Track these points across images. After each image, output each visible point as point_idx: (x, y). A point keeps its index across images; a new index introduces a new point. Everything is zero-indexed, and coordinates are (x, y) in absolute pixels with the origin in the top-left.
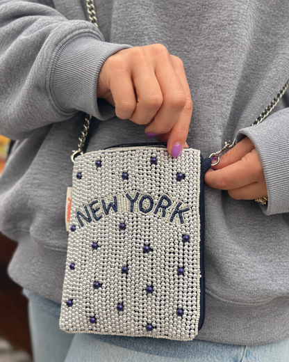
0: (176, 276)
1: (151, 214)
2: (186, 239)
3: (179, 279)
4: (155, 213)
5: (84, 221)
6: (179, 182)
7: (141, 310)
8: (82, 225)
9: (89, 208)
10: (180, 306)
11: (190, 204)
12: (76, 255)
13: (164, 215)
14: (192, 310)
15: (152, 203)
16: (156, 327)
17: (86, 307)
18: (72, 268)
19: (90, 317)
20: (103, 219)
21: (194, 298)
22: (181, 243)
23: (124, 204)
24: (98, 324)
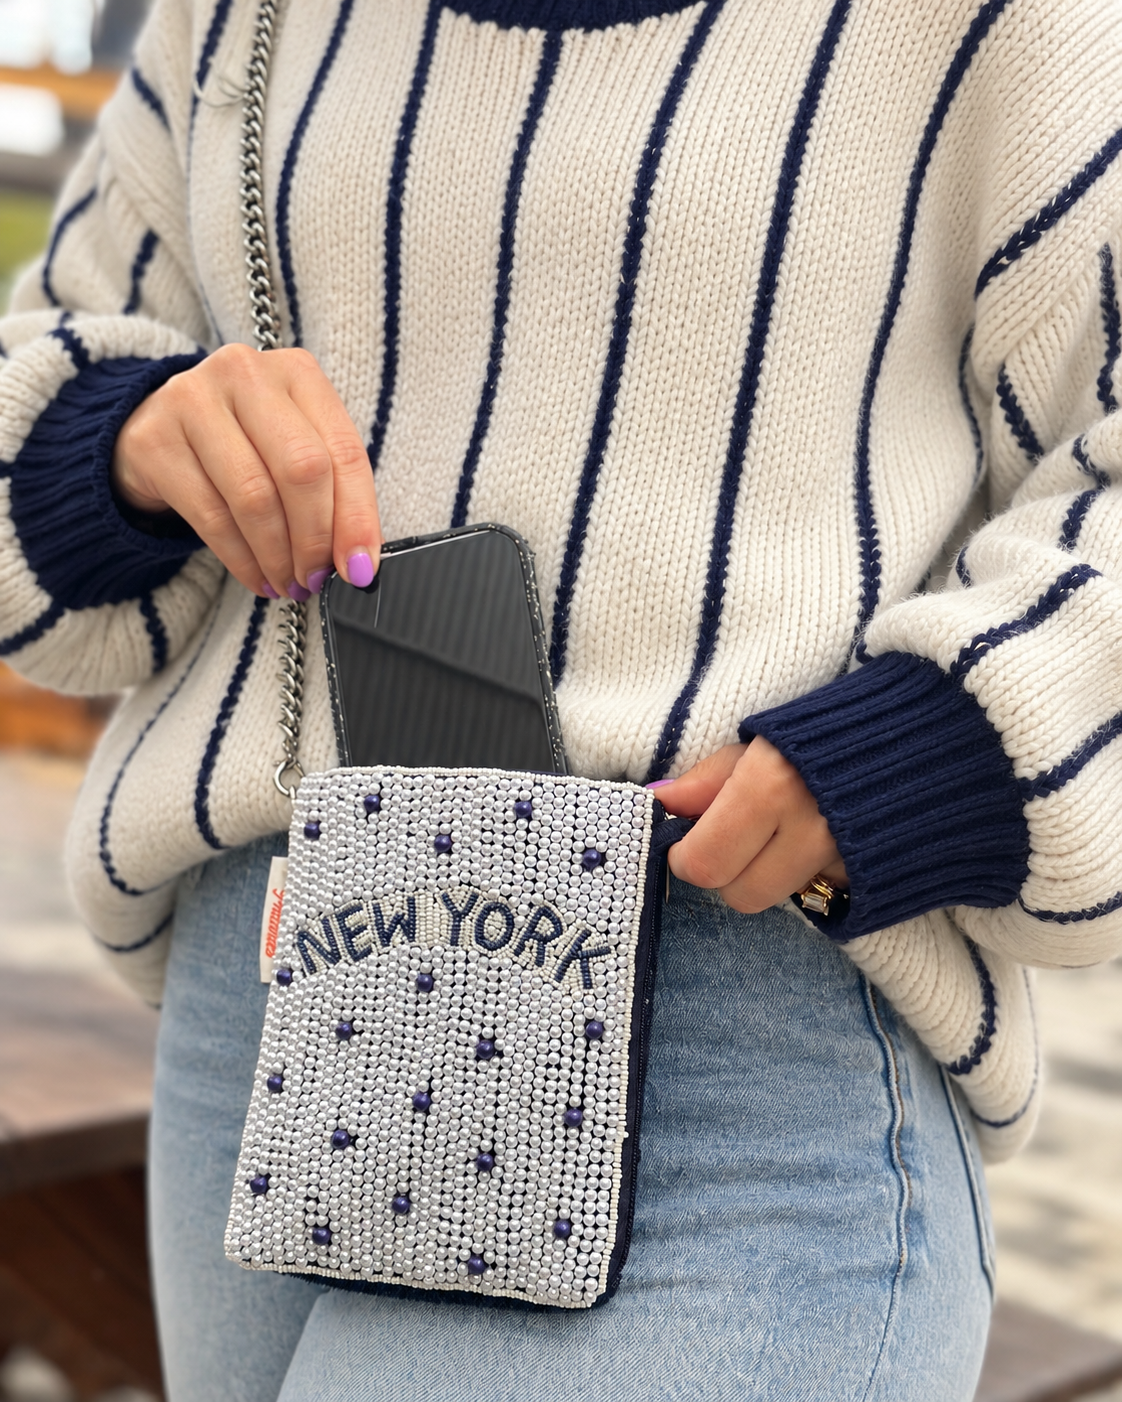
2: (594, 1031)
4: (517, 953)
5: (317, 959)
6: (587, 874)
7: (457, 1215)
8: (313, 969)
9: (334, 924)
10: (564, 1212)
11: (613, 936)
12: (288, 1053)
13: (539, 962)
14: (596, 1227)
16: (494, 1266)
20: (372, 957)
21: (604, 1193)
22: (581, 1041)
23: (433, 919)
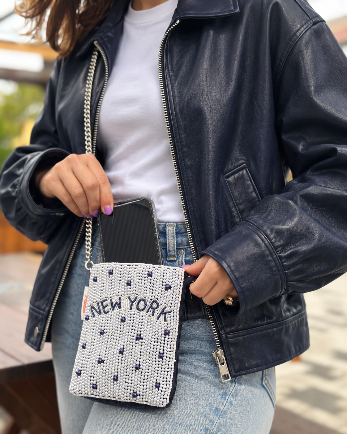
0: (157, 359)
1: (143, 313)
2: (167, 333)
3: (159, 361)
4: (147, 312)
5: (96, 314)
6: (166, 291)
7: (130, 381)
8: (94, 316)
9: (100, 304)
10: (158, 381)
11: (172, 307)
12: (87, 338)
13: (153, 315)
14: (166, 385)
15: (146, 304)
16: (139, 395)
17: (91, 377)
18: (84, 347)
19: (93, 384)
20: (109, 313)
21: (169, 376)
22: (163, 335)
23: (126, 303)
24: (98, 390)
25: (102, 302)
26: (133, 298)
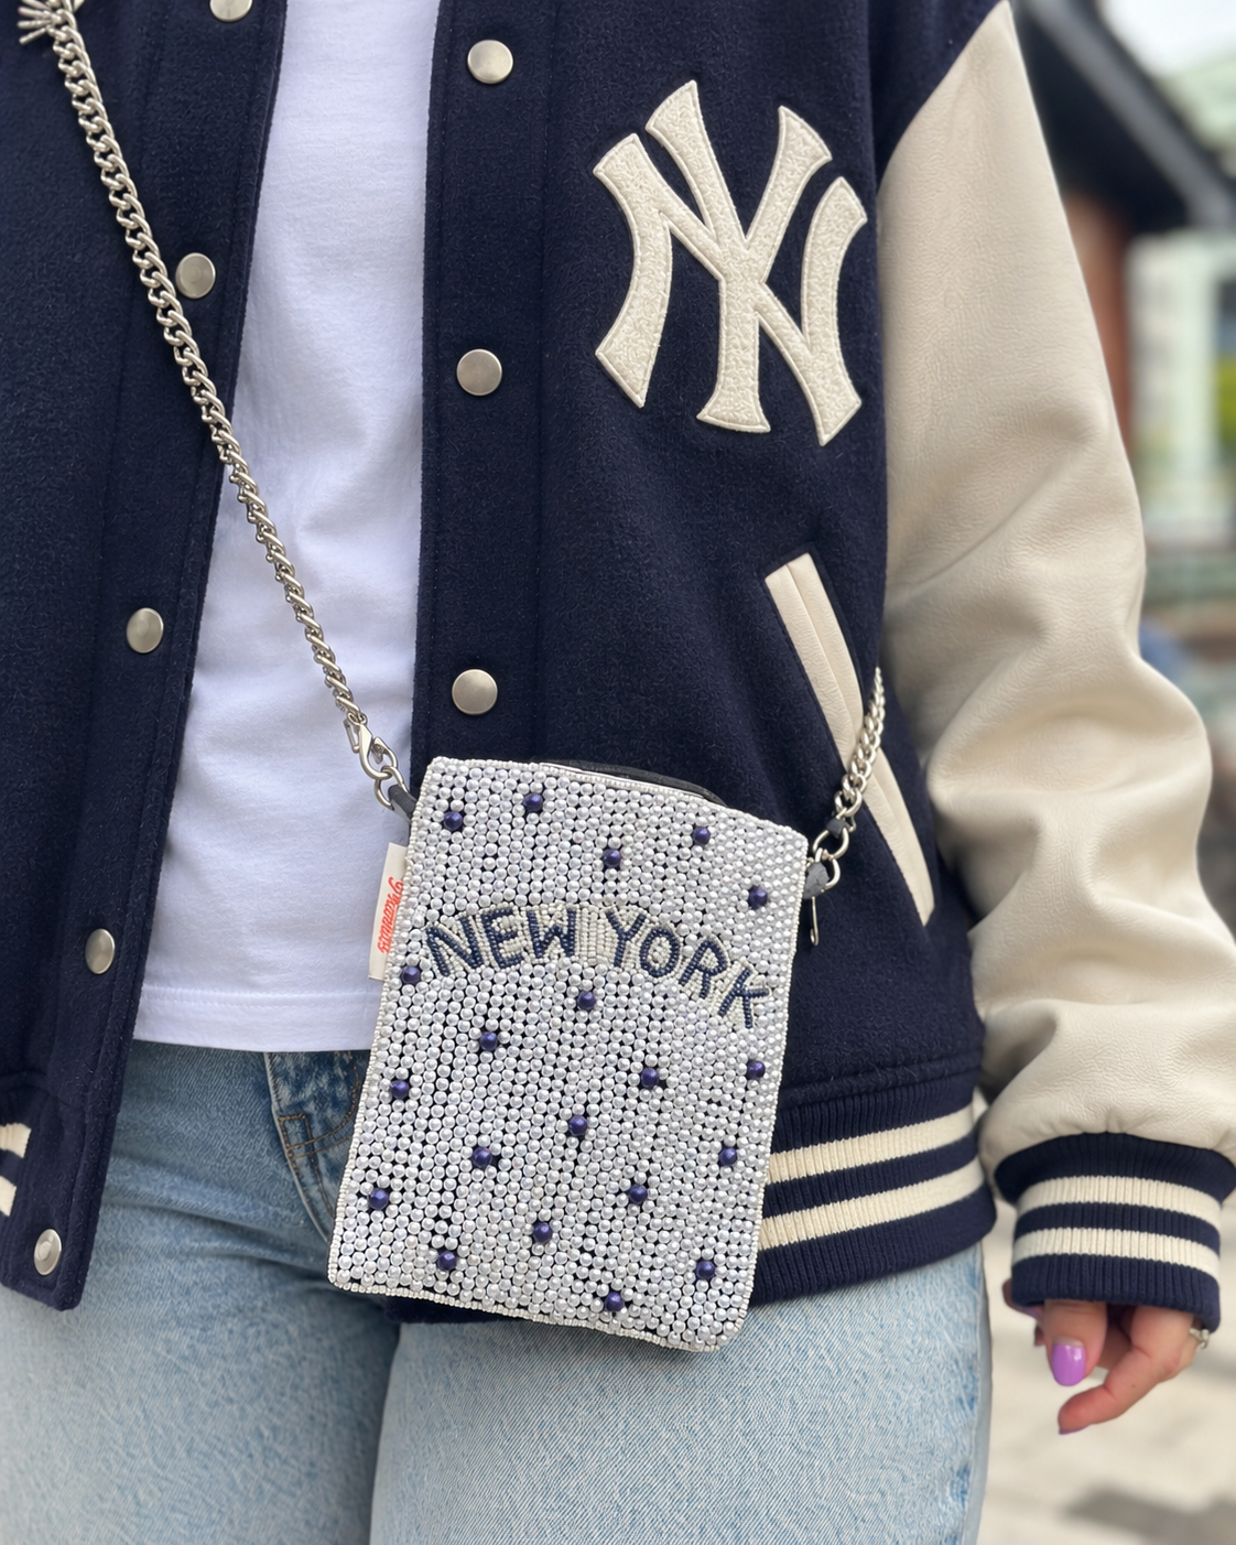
0: (714, 1167)
2: (753, 1071)
3: (719, 1177)
4: (682, 981)
6: (752, 912)
9: (477, 926)
10: (709, 1252)
11: (772, 978)
12: (419, 1059)
13: (703, 994)
14: (737, 1269)
15: (676, 951)
17: (437, 1219)
18: (398, 1094)
19: (442, 1249)
21: (746, 1236)
22: (742, 1079)
23: (596, 939)
25: (488, 919)
26: (626, 917)
